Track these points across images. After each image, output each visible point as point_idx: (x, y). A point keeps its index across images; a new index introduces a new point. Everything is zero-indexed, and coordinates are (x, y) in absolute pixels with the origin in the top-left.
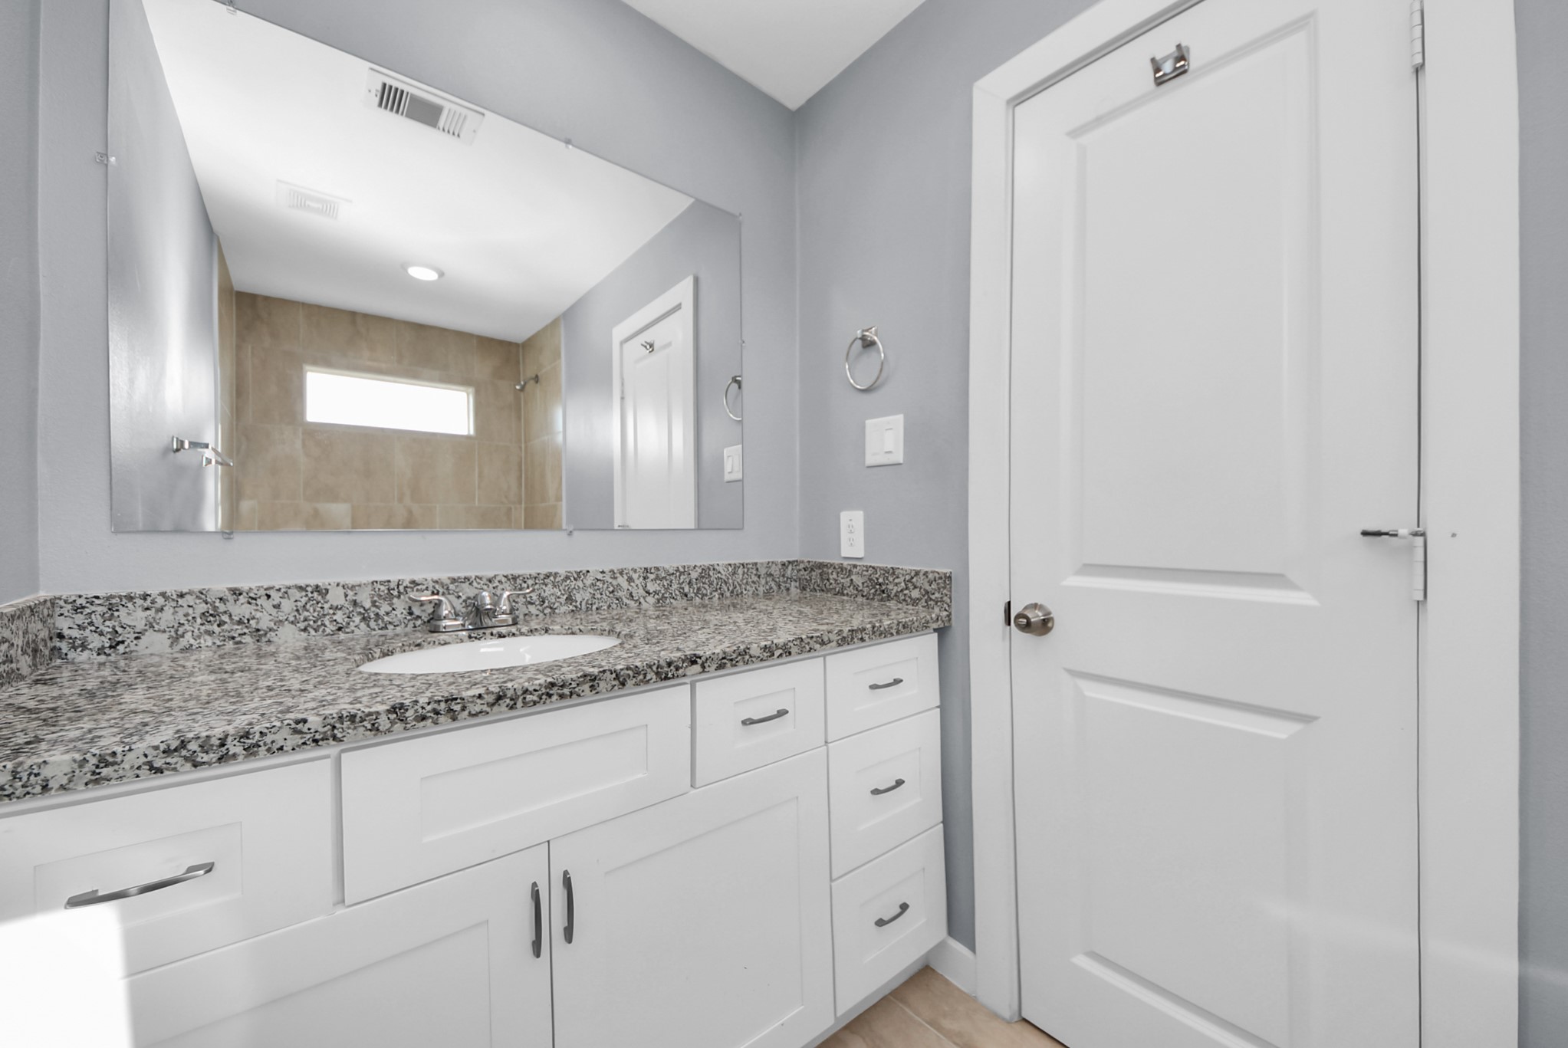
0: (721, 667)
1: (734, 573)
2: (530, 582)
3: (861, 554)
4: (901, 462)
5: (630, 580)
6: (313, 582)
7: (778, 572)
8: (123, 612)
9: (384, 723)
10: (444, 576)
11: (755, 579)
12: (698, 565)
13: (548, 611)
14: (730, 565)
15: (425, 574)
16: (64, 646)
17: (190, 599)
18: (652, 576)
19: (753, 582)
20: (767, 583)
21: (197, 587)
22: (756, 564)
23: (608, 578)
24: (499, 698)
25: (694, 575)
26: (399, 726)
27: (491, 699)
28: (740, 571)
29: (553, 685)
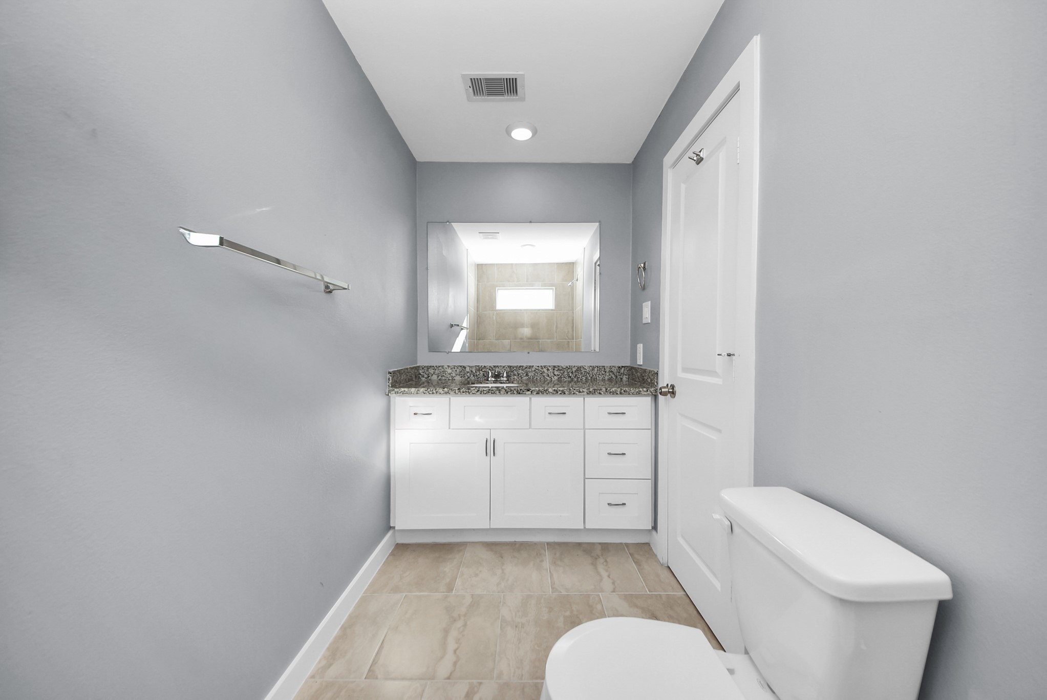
0: (538, 393)
1: (593, 370)
2: (515, 368)
3: (642, 364)
4: (650, 322)
5: (548, 370)
6: (463, 365)
7: (616, 371)
8: (429, 370)
9: (457, 391)
10: (492, 365)
11: (604, 373)
12: (576, 365)
13: (520, 378)
14: (591, 366)
15: (488, 364)
16: (421, 376)
17: (440, 368)
18: (556, 369)
19: (602, 374)
20: (610, 375)
21: (442, 365)
22: (604, 366)
23: (540, 369)
24: (478, 391)
25: (574, 370)
26: (459, 393)
27: (476, 390)
28: (596, 369)
29: (490, 390)
